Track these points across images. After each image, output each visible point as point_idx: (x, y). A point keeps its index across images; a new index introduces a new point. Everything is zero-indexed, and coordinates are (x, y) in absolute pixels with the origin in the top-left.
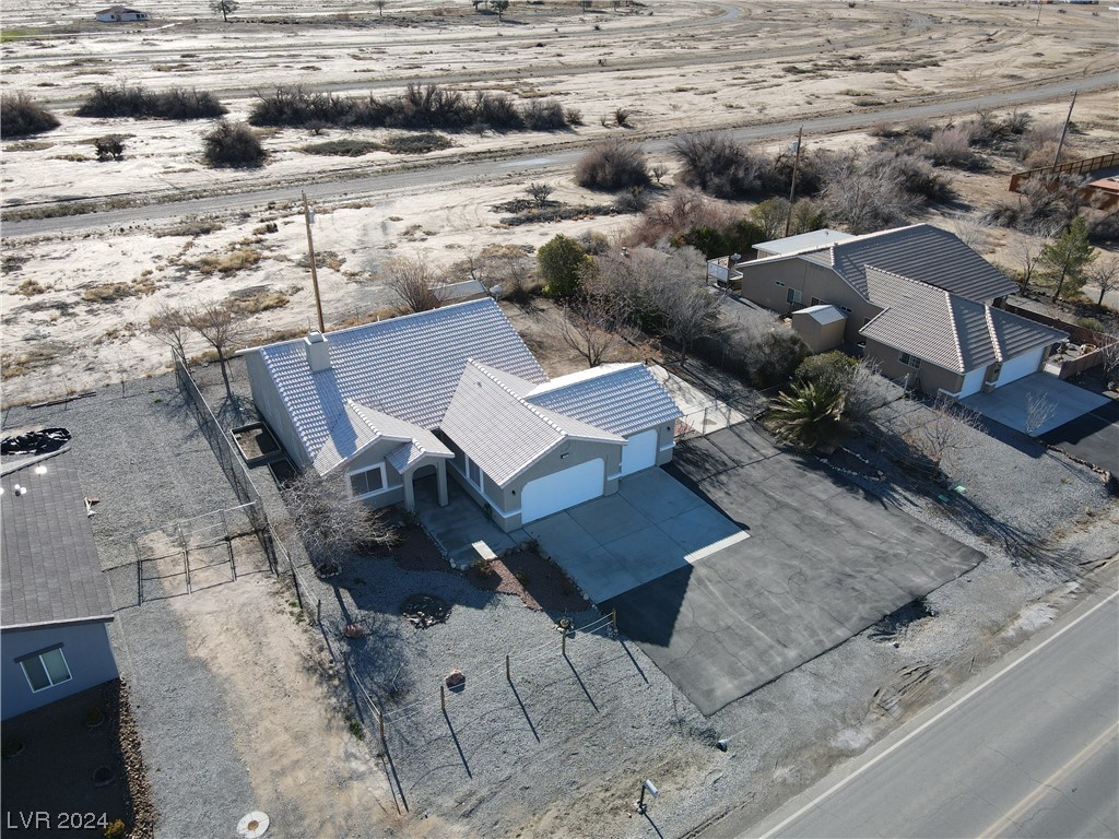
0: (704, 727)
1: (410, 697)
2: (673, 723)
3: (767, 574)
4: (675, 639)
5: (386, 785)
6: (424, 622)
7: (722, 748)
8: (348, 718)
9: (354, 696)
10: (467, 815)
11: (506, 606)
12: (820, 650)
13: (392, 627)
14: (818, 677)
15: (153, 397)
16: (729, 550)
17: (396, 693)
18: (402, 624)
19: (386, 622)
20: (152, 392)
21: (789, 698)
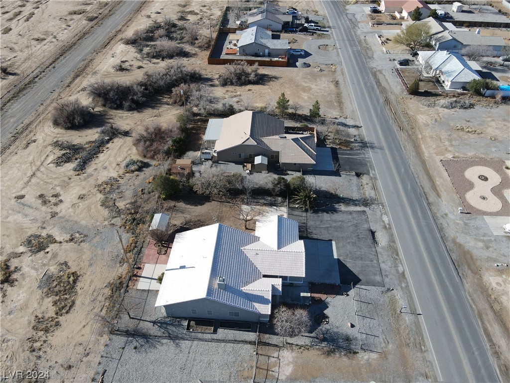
0: (387, 289)
1: (351, 337)
2: (382, 294)
3: (349, 247)
4: (360, 277)
5: (373, 354)
6: (326, 321)
7: (393, 290)
8: (350, 353)
9: (344, 348)
10: (388, 343)
11: (330, 302)
12: (376, 256)
13: (323, 329)
14: (383, 262)
15: (129, 350)
16: (337, 248)
17: (348, 339)
18: (324, 327)
19: (321, 329)
20: (123, 348)
21: (386, 271)
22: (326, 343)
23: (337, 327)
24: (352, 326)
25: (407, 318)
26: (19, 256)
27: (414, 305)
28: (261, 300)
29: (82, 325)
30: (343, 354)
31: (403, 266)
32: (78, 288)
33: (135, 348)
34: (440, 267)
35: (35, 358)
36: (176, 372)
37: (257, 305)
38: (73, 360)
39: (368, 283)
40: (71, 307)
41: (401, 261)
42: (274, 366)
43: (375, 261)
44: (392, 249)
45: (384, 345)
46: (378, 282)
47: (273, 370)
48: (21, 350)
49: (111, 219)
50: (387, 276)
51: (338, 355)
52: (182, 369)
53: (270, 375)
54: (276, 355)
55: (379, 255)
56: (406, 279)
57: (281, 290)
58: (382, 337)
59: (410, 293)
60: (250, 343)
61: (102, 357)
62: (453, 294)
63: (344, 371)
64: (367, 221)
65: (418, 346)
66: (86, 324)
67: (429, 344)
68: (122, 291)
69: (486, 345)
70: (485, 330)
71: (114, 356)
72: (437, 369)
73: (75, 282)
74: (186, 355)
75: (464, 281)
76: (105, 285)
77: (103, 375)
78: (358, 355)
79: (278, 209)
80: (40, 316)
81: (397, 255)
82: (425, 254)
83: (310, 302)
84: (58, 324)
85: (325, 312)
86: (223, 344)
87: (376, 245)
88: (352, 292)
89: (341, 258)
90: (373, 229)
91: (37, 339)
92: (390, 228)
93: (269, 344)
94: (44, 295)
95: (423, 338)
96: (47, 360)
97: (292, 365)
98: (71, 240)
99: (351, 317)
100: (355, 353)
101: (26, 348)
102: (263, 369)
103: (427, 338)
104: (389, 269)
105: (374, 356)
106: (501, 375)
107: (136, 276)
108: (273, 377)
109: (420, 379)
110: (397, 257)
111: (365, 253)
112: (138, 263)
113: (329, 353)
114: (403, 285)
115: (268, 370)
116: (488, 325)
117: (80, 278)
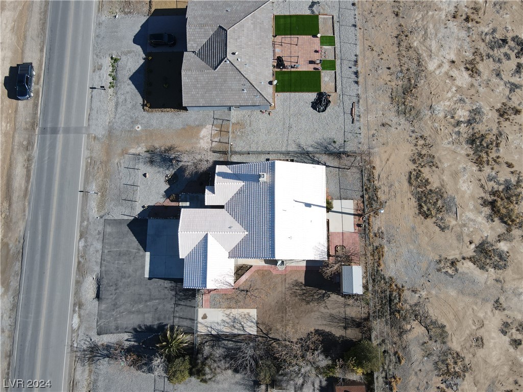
0: (104, 217)
2: (109, 212)
3: (130, 270)
4: (128, 229)
6: (167, 177)
9: (157, 154)
10: (117, 163)
11: (161, 198)
12: (103, 258)
13: (171, 170)
14: (97, 251)
15: (340, 141)
16: (143, 267)
17: (152, 162)
18: (170, 172)
19: (174, 169)
20: (345, 141)
21: (97, 240)
22: (171, 157)
23: (159, 172)
24: (145, 175)
25: (94, 187)
26: (499, 236)
27: (82, 200)
28: (224, 175)
29: (390, 160)
30: (158, 150)
31: (79, 247)
32: (413, 200)
33: (334, 142)
34: (39, 248)
35: (416, 130)
36: (294, 125)
37: (229, 171)
38: (384, 131)
39: (119, 222)
40: (410, 178)
41: (78, 254)
42: (215, 134)
43: (106, 251)
44: (82, 270)
45: (122, 161)
46: (109, 225)
47: (216, 132)
48: (433, 136)
49: (421, 300)
50: (99, 233)
51: (163, 148)
52: (290, 127)
53: (219, 128)
54: (214, 144)
55: (99, 261)
56: (80, 231)
57: (206, 190)
58: (122, 169)
59: (82, 214)
60: (236, 153)
61: (360, 134)
62: (40, 216)
63: (159, 136)
64: (100, 315)
65: (93, 162)
66: (388, 162)
67: (82, 164)
68: (366, 197)
69: (35, 166)
70: (28, 181)
71: (350, 135)
72: (84, 143)
73: (420, 206)
74: (290, 138)
75: (22, 234)
76: (387, 204)
77: (353, 120)
78: (146, 150)
79: (210, 329)
80: (434, 168)
81: (79, 263)
82: (49, 265)
83: (180, 195)
84: (414, 161)
85: (168, 186)
86: (260, 150)
87: (99, 276)
88: (139, 210)
89: (142, 252)
90: (96, 302)
91: (425, 147)
92: (75, 305)
93: (219, 152)
94: (444, 190)
95: (87, 168)
96: (405, 130)
97: (201, 136)
98: (453, 263)
99: (145, 183)
100: (147, 151)
101: (428, 138)
102: (225, 131)
103: (82, 169)
104: (94, 243)
105: (132, 151)
106: (35, 142)
107: (360, 215)
108: (216, 126)
109: (100, 136)
110: (80, 259)
111: (113, 263)
112: (363, 231)
113: (170, 149)
114: (86, 223)
115: (221, 131)
116: (23, 186)
117: (417, 212)
